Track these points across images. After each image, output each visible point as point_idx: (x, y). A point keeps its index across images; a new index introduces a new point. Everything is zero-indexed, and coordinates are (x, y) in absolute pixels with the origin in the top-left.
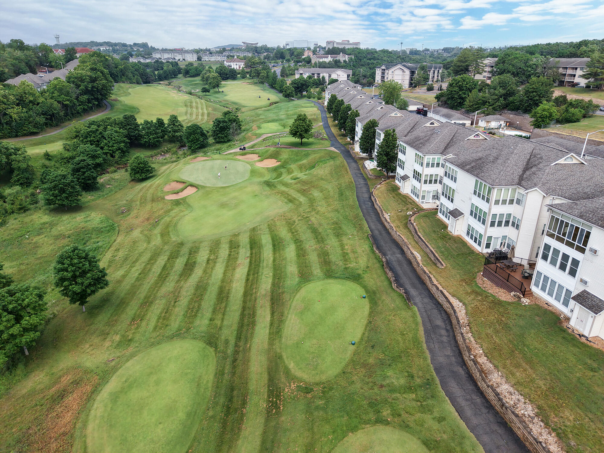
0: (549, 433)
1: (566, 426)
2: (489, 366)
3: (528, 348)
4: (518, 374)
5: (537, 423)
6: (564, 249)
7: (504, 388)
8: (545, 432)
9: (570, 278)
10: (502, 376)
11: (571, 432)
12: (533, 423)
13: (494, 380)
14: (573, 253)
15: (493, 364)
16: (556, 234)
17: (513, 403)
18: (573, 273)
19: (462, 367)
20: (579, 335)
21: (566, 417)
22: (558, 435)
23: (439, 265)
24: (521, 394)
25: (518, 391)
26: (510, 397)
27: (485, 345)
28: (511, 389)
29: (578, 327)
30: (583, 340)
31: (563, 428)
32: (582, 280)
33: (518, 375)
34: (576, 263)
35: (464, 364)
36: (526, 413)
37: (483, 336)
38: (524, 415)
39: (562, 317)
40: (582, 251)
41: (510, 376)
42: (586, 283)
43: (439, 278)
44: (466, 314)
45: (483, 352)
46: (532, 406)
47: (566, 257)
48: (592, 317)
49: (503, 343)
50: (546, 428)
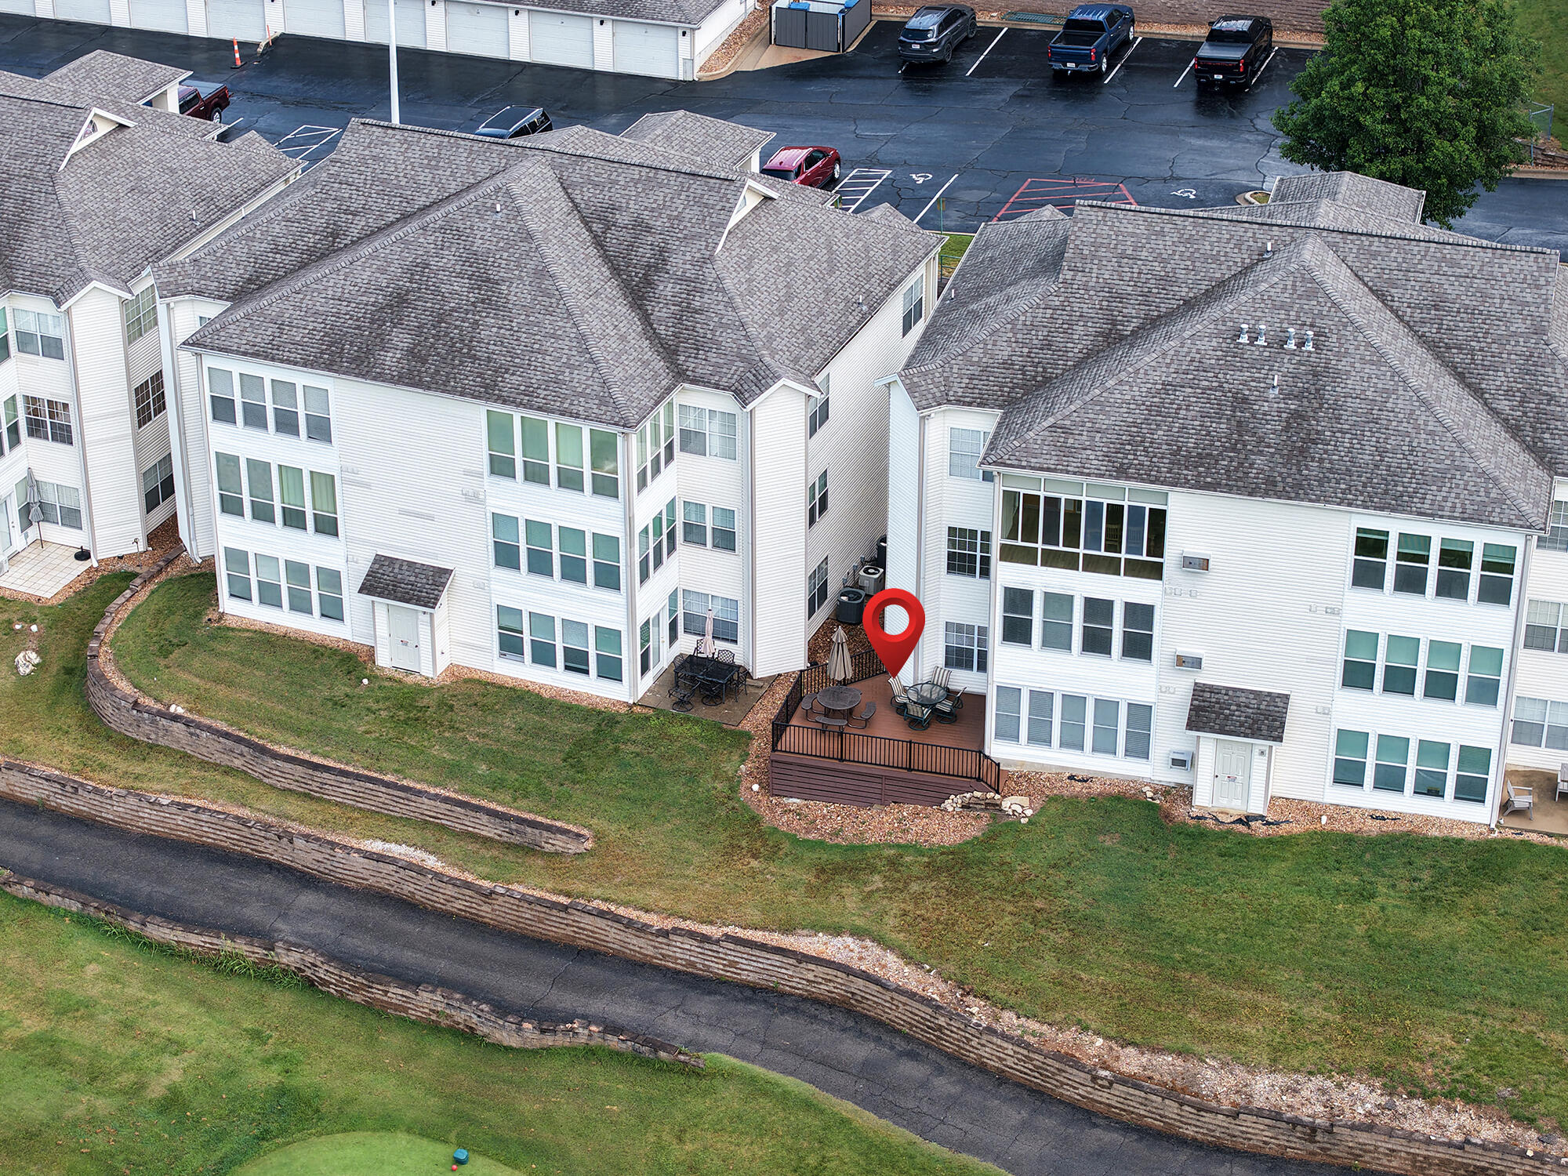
0: (1448, 1110)
1: (1460, 1068)
2: (1166, 1065)
3: (1195, 941)
4: (1250, 1029)
5: (1409, 1108)
6: (1082, 585)
7: (1265, 1088)
8: (1438, 1114)
9: (1135, 666)
10: (1224, 1065)
11: (1478, 1071)
12: (1404, 1115)
13: (1220, 1090)
14: (1121, 590)
15: (1167, 1050)
16: (1040, 546)
17: (1322, 1108)
18: (1139, 647)
19: (1095, 1125)
20: (1240, 821)
21: (1437, 1047)
22: (1466, 1098)
23: (559, 843)
24: (1311, 1073)
25: (1297, 1071)
26: (1298, 1099)
27: (1090, 1017)
28: (1280, 1079)
29: (1223, 803)
30: (1259, 829)
31: (1457, 1076)
32: (1181, 661)
33: (1254, 1032)
34: (1139, 615)
35: (1084, 1114)
36: (1368, 1106)
37: (1052, 995)
38: (1369, 1114)
39: (1149, 794)
40: (1154, 571)
41: (1244, 1049)
42: (1197, 663)
43: (638, 896)
44: (907, 958)
45: (1107, 1038)
46: (1360, 1081)
47: (1098, 609)
48: (1262, 753)
49: (1127, 977)
50: (1432, 1104)
